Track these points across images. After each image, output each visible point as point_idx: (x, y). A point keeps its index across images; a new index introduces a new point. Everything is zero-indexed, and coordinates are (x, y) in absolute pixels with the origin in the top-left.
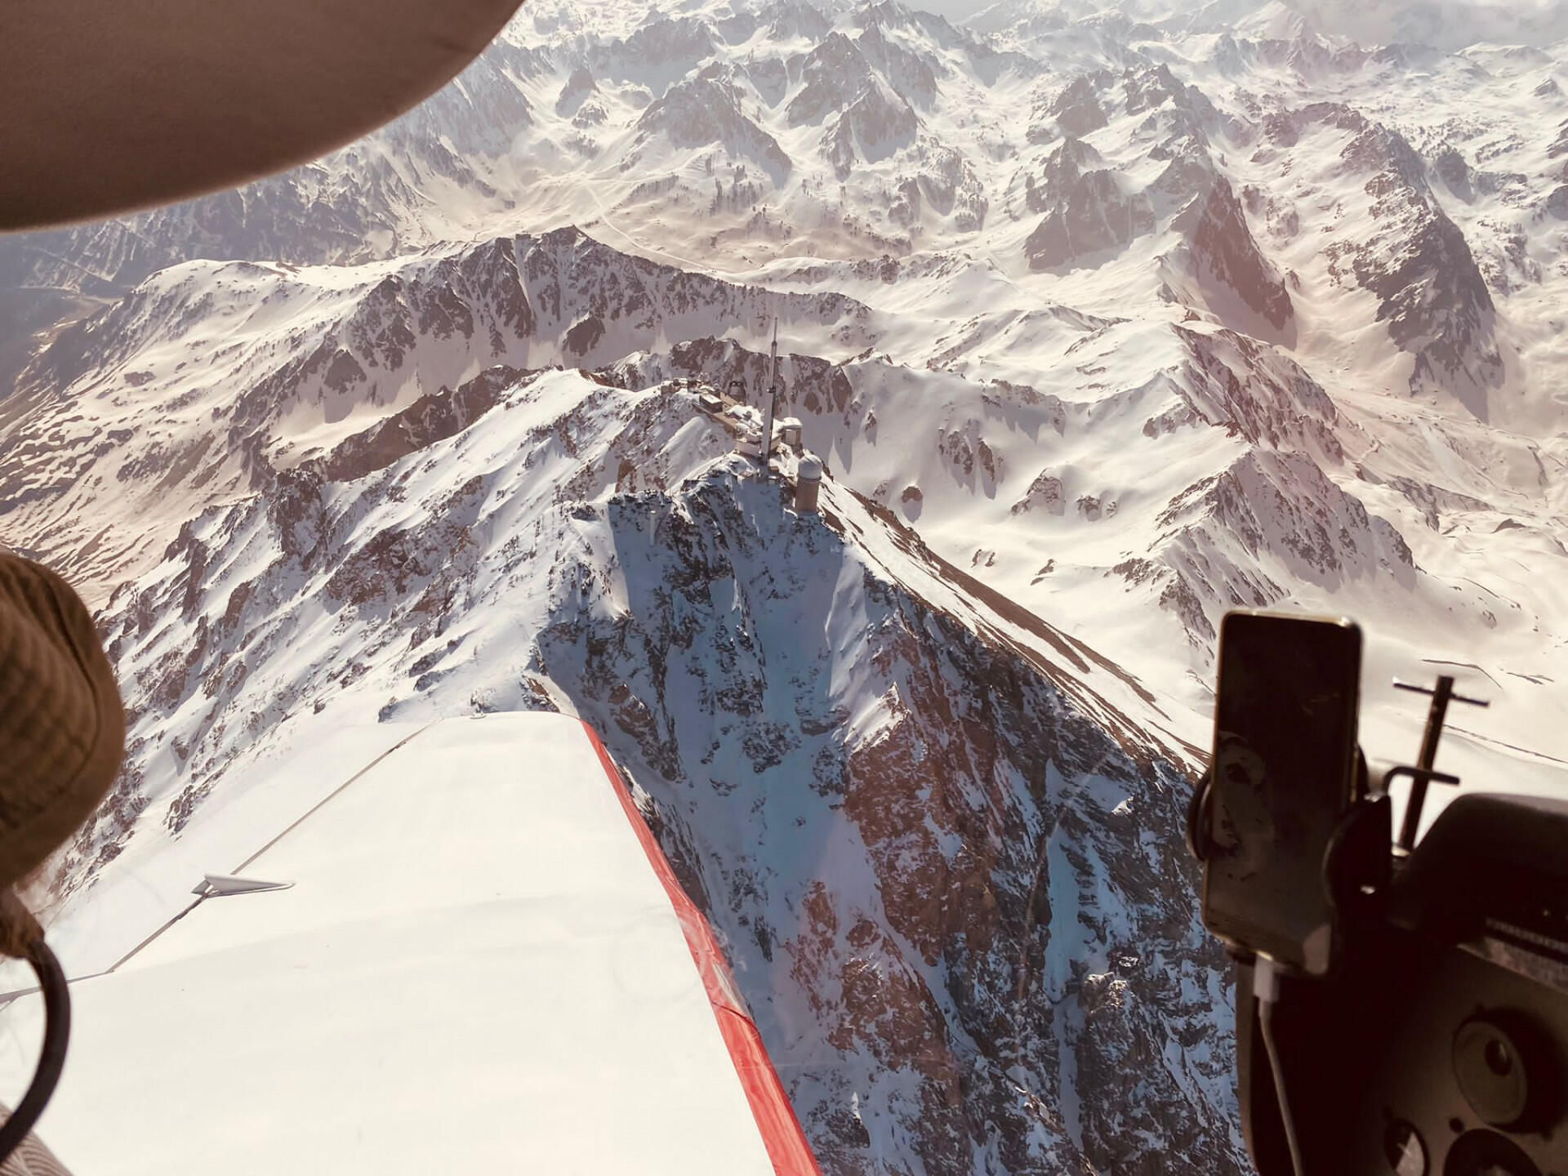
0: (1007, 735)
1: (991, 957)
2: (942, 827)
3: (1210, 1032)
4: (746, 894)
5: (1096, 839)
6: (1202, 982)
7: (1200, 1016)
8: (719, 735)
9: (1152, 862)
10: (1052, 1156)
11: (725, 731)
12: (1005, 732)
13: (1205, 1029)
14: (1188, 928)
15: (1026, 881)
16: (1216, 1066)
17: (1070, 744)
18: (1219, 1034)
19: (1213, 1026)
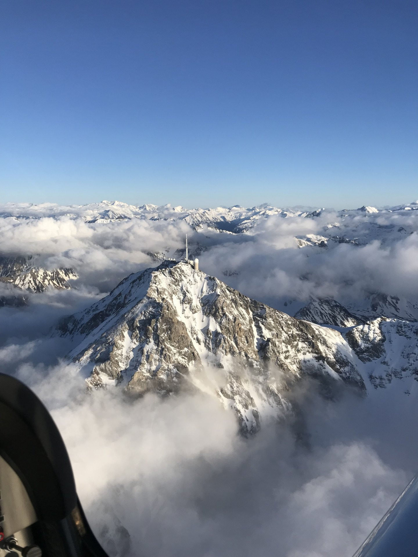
0: (241, 303)
1: (243, 339)
2: (229, 314)
3: (290, 356)
4: (194, 334)
5: (261, 321)
6: (287, 347)
7: (288, 353)
8: (185, 308)
9: (272, 323)
10: (258, 366)
11: (186, 308)
12: (240, 302)
13: (289, 356)
14: (282, 337)
15: (248, 327)
16: (293, 363)
17: (253, 307)
18: (292, 357)
19: (290, 355)
